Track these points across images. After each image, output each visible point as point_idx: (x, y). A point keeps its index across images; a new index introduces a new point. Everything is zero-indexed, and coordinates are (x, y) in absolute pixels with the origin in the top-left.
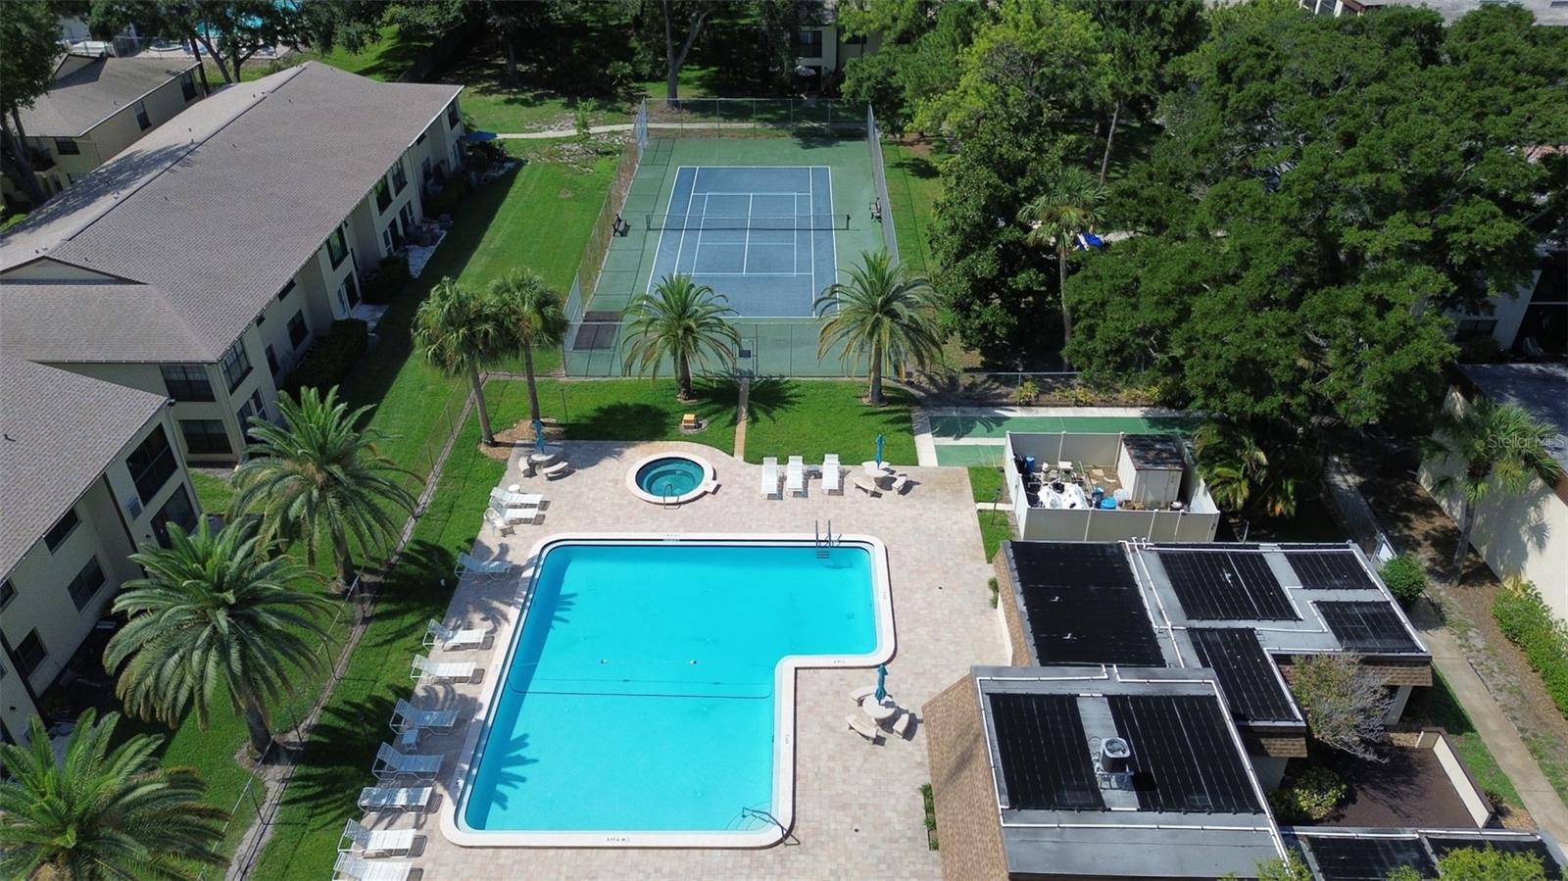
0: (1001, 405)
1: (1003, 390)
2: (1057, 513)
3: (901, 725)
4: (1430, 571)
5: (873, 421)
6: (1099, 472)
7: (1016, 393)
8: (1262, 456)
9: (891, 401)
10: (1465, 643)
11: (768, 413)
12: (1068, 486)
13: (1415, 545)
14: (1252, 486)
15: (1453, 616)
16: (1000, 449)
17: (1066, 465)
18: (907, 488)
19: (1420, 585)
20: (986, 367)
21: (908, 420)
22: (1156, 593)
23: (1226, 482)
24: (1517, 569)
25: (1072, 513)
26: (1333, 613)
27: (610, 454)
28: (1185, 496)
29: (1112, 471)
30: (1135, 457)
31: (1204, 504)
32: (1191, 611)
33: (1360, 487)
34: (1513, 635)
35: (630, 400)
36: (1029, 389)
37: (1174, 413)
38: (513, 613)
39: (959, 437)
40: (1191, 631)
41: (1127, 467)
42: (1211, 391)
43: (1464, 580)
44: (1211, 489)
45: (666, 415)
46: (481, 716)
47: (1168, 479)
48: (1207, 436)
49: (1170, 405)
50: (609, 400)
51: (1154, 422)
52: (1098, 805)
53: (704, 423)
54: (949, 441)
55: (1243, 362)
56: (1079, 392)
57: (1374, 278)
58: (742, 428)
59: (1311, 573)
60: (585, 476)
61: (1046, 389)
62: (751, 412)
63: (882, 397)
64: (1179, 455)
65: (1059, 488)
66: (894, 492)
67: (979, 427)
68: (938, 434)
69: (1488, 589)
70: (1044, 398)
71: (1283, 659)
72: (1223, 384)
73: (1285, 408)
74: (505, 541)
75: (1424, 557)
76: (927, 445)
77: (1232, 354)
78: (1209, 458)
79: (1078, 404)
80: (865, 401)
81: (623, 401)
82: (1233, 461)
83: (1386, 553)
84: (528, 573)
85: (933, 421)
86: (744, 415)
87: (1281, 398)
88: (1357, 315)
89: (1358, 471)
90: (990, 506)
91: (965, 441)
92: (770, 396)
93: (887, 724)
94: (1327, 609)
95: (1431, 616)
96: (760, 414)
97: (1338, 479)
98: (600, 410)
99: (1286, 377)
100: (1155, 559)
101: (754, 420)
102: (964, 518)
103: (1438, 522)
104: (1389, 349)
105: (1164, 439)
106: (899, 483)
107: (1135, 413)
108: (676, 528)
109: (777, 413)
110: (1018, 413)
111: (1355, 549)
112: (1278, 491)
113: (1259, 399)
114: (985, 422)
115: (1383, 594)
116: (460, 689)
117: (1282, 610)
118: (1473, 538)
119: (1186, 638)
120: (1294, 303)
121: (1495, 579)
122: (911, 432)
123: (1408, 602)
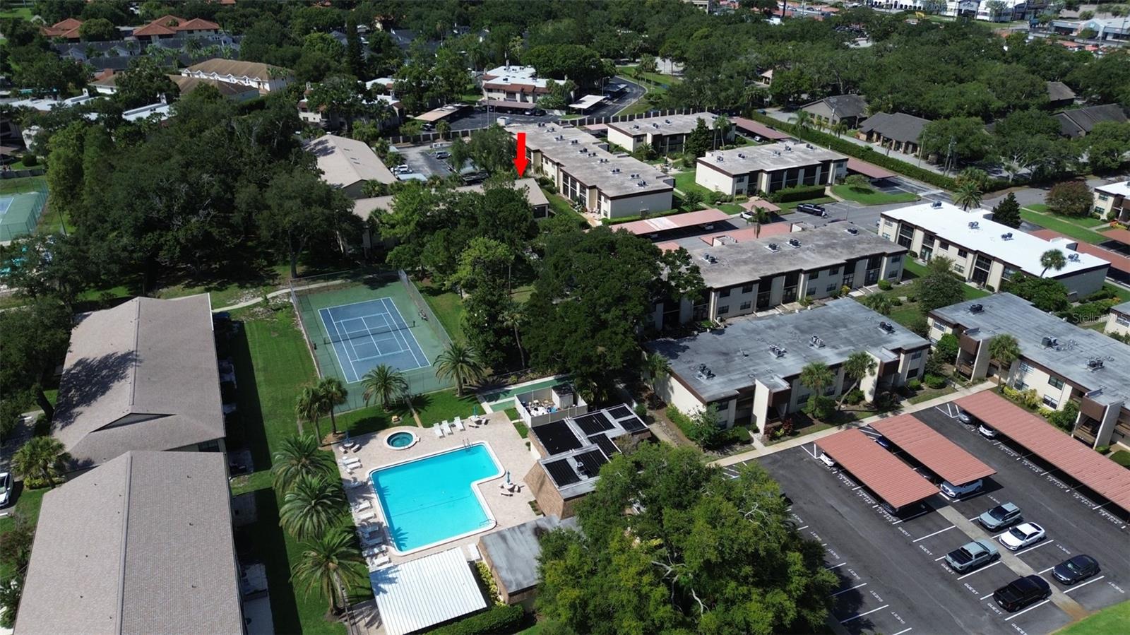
0: (506, 386)
1: (504, 380)
2: (539, 417)
3: (516, 489)
4: (649, 408)
5: (464, 402)
6: (546, 401)
7: (510, 380)
8: (595, 384)
9: (467, 394)
10: (661, 426)
11: (423, 409)
12: (539, 408)
13: (643, 401)
14: (594, 394)
15: (657, 419)
16: (513, 401)
17: (536, 401)
18: (486, 423)
19: (645, 412)
20: (495, 374)
21: (476, 399)
22: (577, 431)
23: (587, 394)
24: (670, 401)
25: (543, 416)
26: (623, 424)
27: (372, 438)
28: (575, 402)
29: (550, 400)
30: (558, 393)
31: (582, 403)
32: (587, 433)
33: (625, 387)
34: (672, 419)
35: (366, 416)
36: (513, 378)
37: (564, 376)
38: (373, 495)
39: (496, 400)
40: (589, 438)
41: (556, 397)
42: (576, 368)
43: (658, 408)
44: (583, 398)
45: (384, 418)
46: (385, 525)
47: (569, 398)
48: (577, 381)
49: (562, 373)
50: (357, 419)
51: (558, 380)
52: (579, 480)
53: (401, 418)
54: (493, 403)
55: (584, 357)
56: (531, 375)
57: (612, 326)
58: (416, 416)
59: (616, 415)
60: (366, 448)
61: (519, 377)
62: (416, 410)
63: (463, 393)
64: (570, 389)
65: (536, 409)
66: (483, 424)
67: (502, 396)
68: (489, 401)
69: (665, 409)
70: (520, 380)
71: (613, 439)
72: (579, 365)
73: (598, 368)
74: (353, 476)
75: (646, 405)
76: (486, 406)
77: (580, 356)
78: (580, 388)
79: (532, 379)
80: (457, 396)
81: (364, 418)
82: (588, 388)
83: (635, 405)
84: (370, 483)
85: (485, 397)
86: (414, 412)
87: (596, 366)
88: (610, 338)
89: (623, 382)
90: (517, 421)
91: (499, 402)
92: (420, 403)
93: (512, 490)
94: (622, 423)
95: (650, 420)
96: (420, 410)
97: (619, 386)
98: (356, 423)
99: (596, 359)
100: (574, 422)
101: (419, 413)
102: (509, 427)
103: (649, 392)
104: (620, 346)
105: (564, 385)
106: (484, 421)
107: (551, 378)
108: (413, 456)
109: (426, 408)
110: (513, 387)
111: (626, 405)
112: (602, 393)
113: (590, 367)
114: (503, 393)
115: (635, 415)
116: (371, 521)
117: (611, 427)
118: (657, 394)
119: (588, 441)
120: (593, 337)
121: (666, 405)
122: (479, 403)
123: (643, 417)
